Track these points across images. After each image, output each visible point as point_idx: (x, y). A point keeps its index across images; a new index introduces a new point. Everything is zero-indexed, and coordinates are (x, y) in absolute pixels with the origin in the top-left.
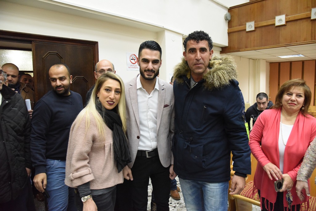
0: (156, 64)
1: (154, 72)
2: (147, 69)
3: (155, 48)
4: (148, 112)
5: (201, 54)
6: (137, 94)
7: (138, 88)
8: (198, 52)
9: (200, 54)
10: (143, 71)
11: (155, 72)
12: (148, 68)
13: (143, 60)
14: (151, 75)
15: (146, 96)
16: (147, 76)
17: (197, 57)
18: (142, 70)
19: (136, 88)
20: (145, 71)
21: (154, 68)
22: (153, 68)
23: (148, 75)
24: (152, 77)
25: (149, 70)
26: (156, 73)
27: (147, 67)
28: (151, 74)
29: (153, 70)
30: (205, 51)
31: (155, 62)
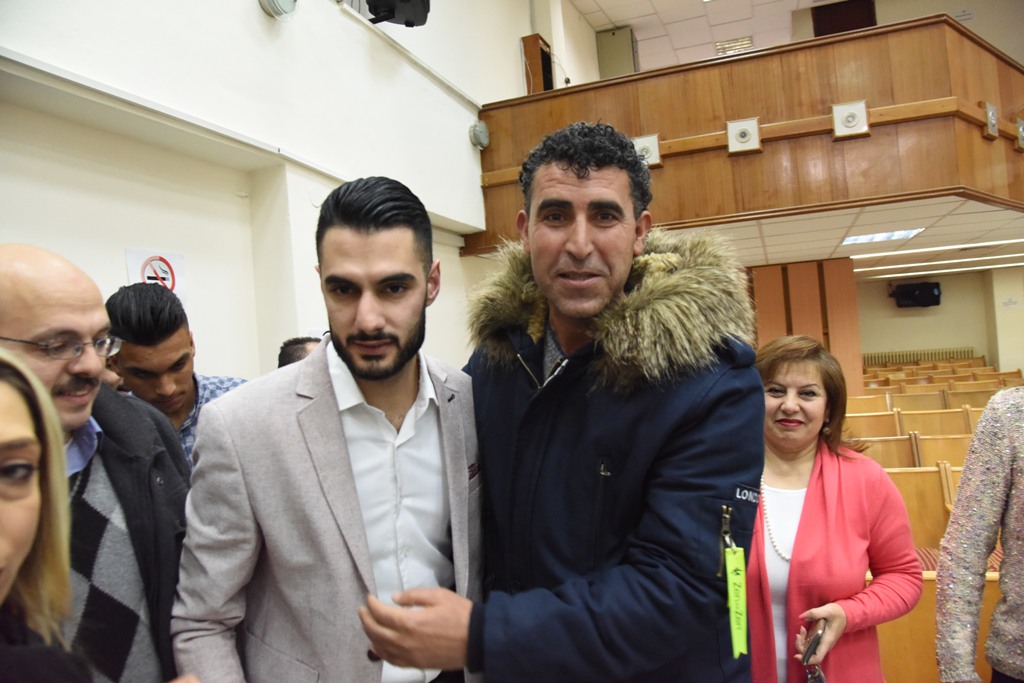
0: (396, 299)
1: (394, 340)
2: (354, 330)
3: (382, 219)
5: (595, 231)
6: (344, 435)
8: (581, 219)
9: (588, 232)
15: (385, 442)
16: (362, 364)
17: (575, 243)
18: (338, 337)
19: (336, 406)
20: (351, 340)
21: (388, 319)
22: (382, 321)
23: (367, 358)
24: (386, 363)
25: (363, 335)
28: (379, 352)
29: (388, 329)
30: (615, 218)
31: (392, 286)
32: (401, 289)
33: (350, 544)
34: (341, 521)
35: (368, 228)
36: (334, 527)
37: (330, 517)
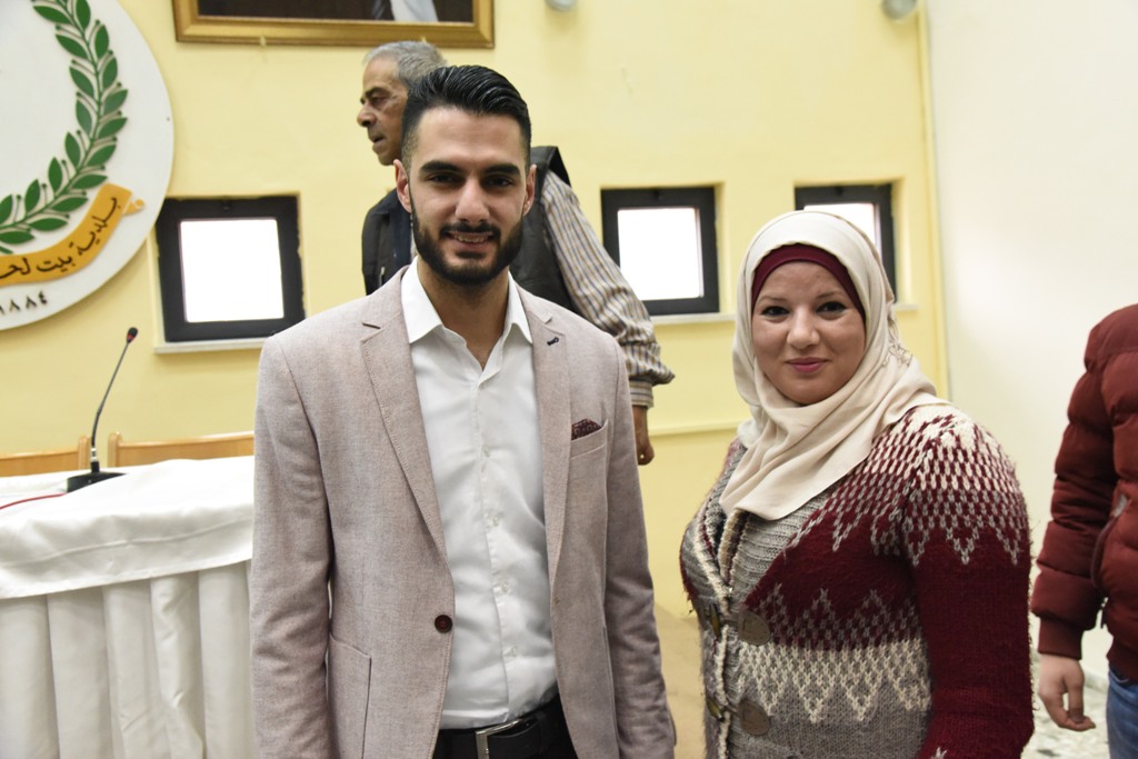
0: (500, 194)
1: (495, 235)
2: (454, 221)
3: (493, 102)
4: (483, 469)
7: (414, 336)
10: (435, 235)
11: (504, 238)
12: (458, 212)
13: (427, 174)
14: (479, 256)
15: (465, 380)
16: (454, 262)
18: (426, 231)
19: (407, 336)
20: (445, 233)
21: (492, 211)
22: (485, 213)
23: (461, 255)
25: (465, 226)
26: (510, 240)
27: (451, 210)
28: (479, 248)
29: (491, 221)
32: (504, 183)
33: (414, 489)
34: (405, 462)
35: (479, 112)
36: (398, 468)
37: (392, 457)
